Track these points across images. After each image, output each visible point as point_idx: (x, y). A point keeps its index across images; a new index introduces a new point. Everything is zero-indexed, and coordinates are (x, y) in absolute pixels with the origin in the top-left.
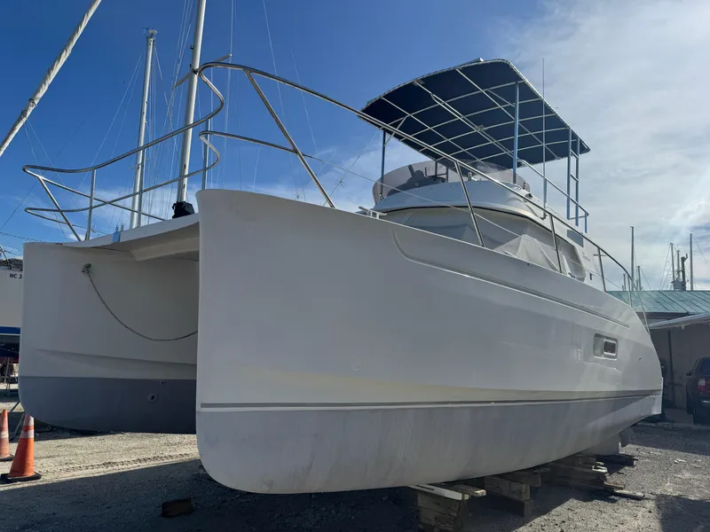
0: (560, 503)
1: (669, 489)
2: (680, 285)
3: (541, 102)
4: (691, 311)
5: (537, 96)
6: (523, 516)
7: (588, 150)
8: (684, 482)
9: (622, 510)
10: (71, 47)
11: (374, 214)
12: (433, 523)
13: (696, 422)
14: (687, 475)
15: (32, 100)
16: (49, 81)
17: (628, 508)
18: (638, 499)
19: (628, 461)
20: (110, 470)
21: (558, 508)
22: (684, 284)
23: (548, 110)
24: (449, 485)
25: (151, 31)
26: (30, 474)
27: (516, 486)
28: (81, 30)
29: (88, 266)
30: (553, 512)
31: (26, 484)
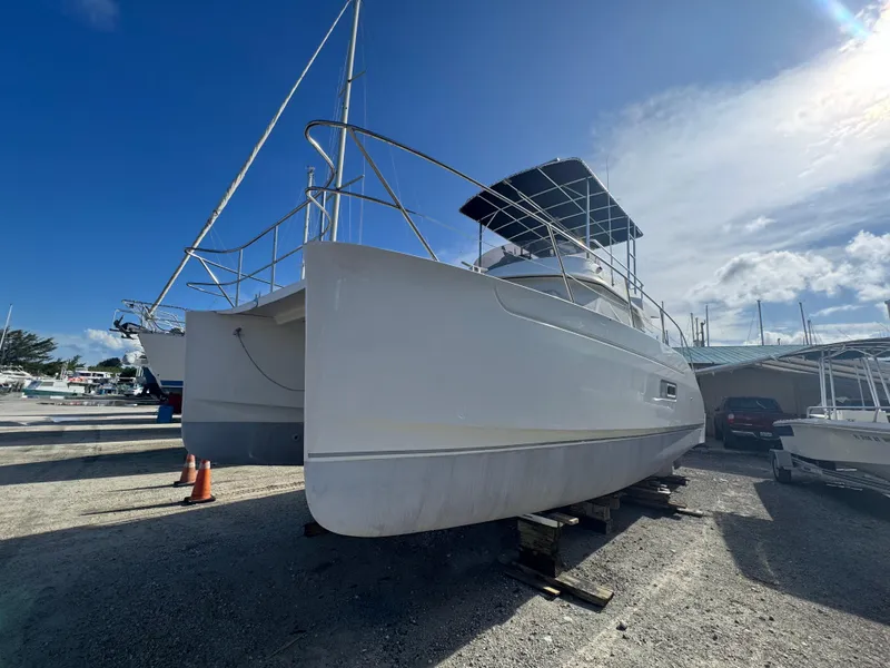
0: (634, 521)
1: (721, 506)
2: (700, 344)
3: (606, 195)
4: (716, 362)
5: (603, 190)
6: (604, 533)
7: (642, 235)
8: (733, 500)
9: (686, 527)
10: (245, 171)
11: (476, 269)
12: (532, 547)
13: (726, 446)
14: (733, 493)
15: (215, 211)
16: (229, 197)
17: (691, 524)
18: (699, 516)
19: (681, 481)
20: (272, 492)
21: (633, 526)
22: (703, 342)
23: (612, 202)
24: (546, 514)
25: (311, 168)
26: (208, 497)
27: (598, 509)
28: (252, 159)
29: (239, 330)
30: (629, 530)
31: (202, 506)
